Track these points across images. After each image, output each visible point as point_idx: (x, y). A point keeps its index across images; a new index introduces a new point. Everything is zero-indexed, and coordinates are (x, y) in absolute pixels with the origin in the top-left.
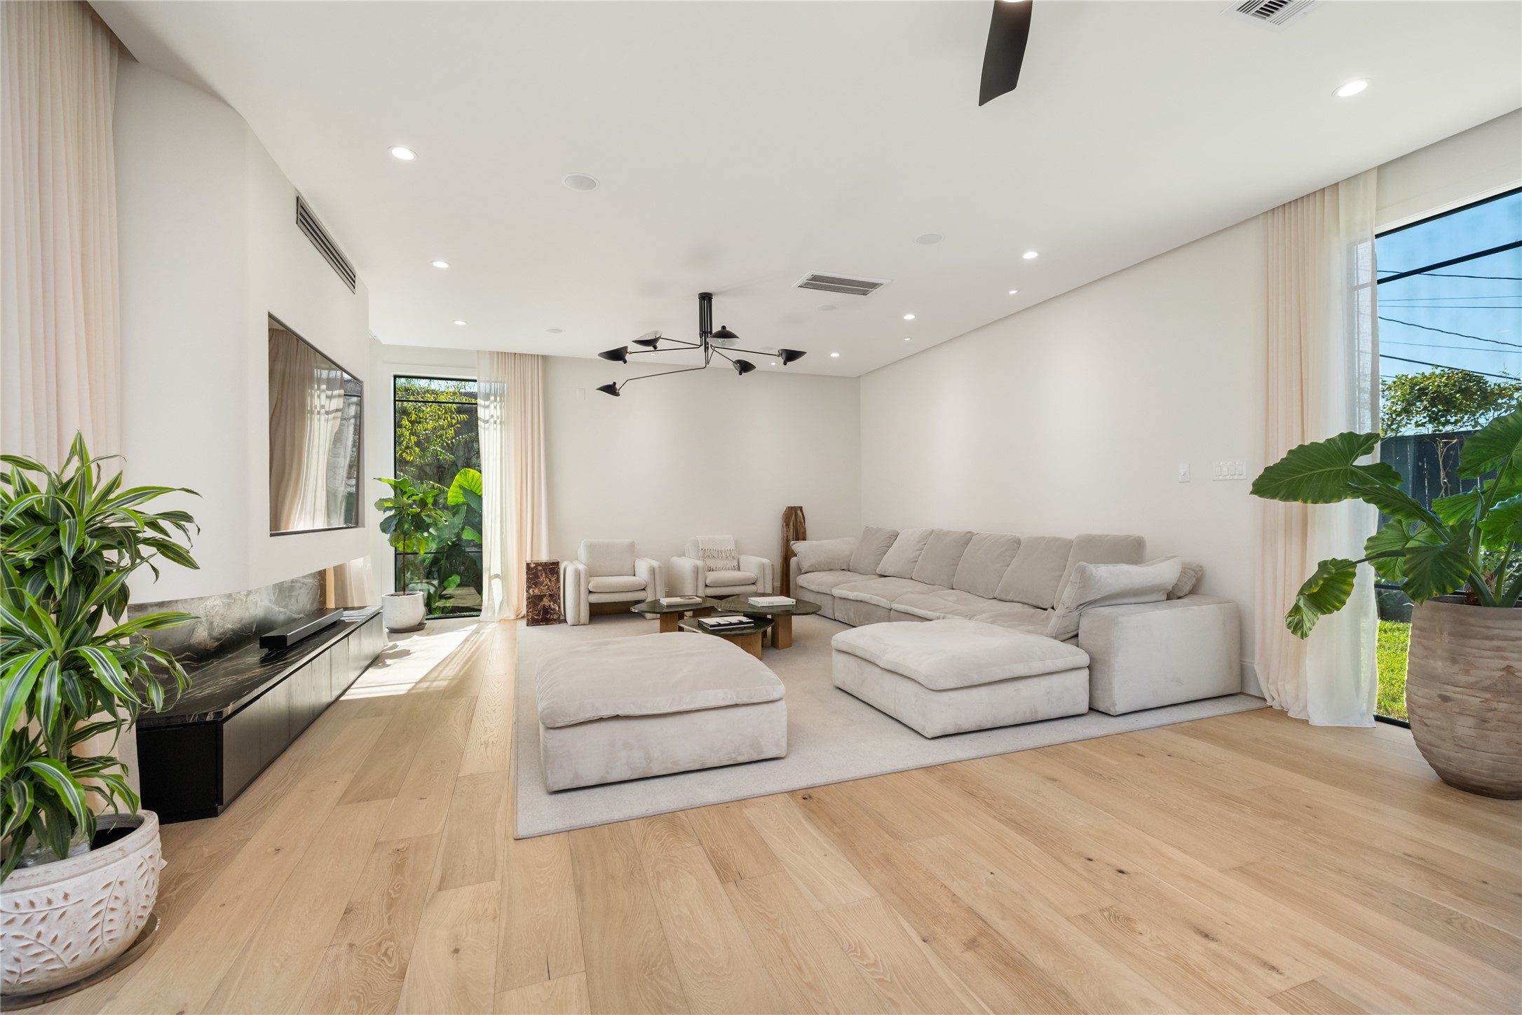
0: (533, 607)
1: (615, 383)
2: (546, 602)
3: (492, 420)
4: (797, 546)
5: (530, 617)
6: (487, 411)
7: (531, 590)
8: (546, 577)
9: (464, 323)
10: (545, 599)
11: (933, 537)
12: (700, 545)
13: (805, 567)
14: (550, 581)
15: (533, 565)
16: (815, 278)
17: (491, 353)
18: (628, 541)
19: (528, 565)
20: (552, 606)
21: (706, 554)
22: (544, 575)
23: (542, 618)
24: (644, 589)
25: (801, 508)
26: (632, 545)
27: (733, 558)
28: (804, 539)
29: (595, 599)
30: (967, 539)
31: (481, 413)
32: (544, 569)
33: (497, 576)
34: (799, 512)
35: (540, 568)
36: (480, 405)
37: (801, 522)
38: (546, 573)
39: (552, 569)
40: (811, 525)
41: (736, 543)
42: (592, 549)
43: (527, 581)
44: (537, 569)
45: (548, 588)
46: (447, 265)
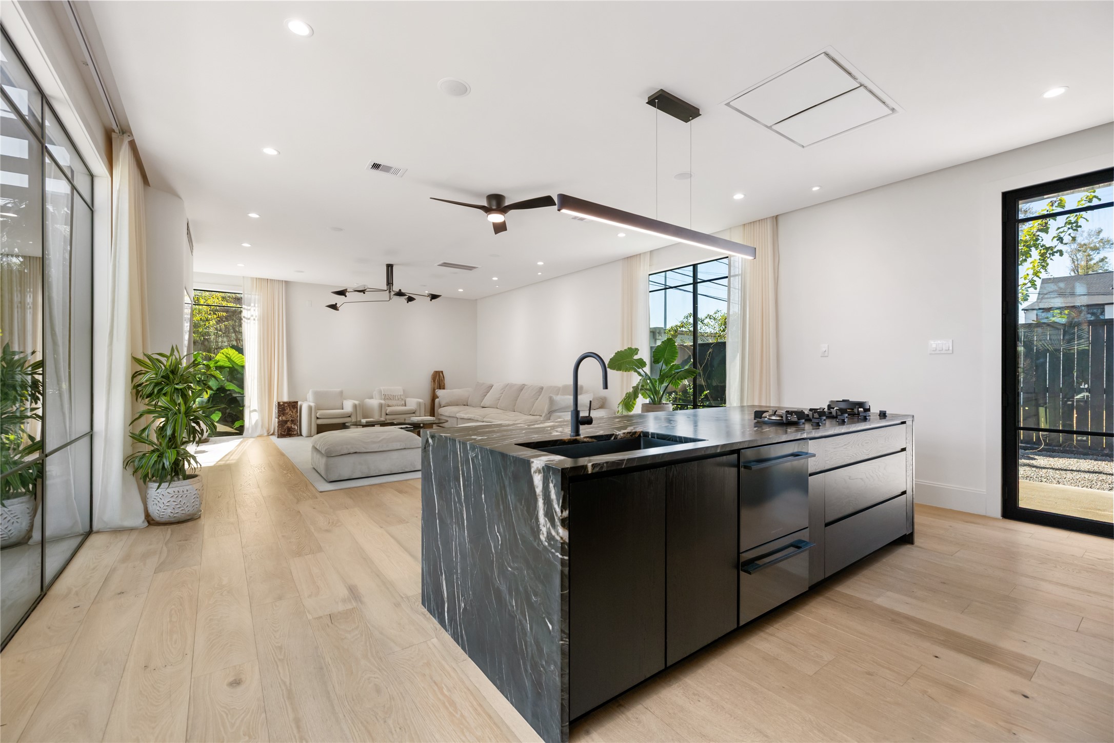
0: (282, 427)
1: (336, 304)
2: (289, 424)
3: (252, 318)
4: (440, 393)
5: (279, 433)
6: (249, 312)
7: (281, 417)
8: (290, 410)
10: (288, 423)
11: (508, 386)
12: (383, 392)
13: (443, 403)
14: (292, 412)
15: (282, 403)
17: (252, 279)
18: (339, 390)
19: (279, 403)
20: (293, 427)
21: (386, 397)
22: (288, 409)
23: (287, 434)
24: (350, 416)
25: (442, 372)
26: (341, 392)
27: (402, 399)
28: (444, 389)
29: (320, 422)
30: (522, 388)
31: (245, 313)
32: (289, 406)
33: (255, 411)
34: (441, 374)
35: (286, 405)
36: (244, 309)
37: (442, 380)
38: (290, 408)
39: (293, 405)
40: (448, 381)
41: (404, 391)
42: (317, 395)
43: (278, 412)
44: (284, 406)
45: (291, 416)
46: (249, 246)
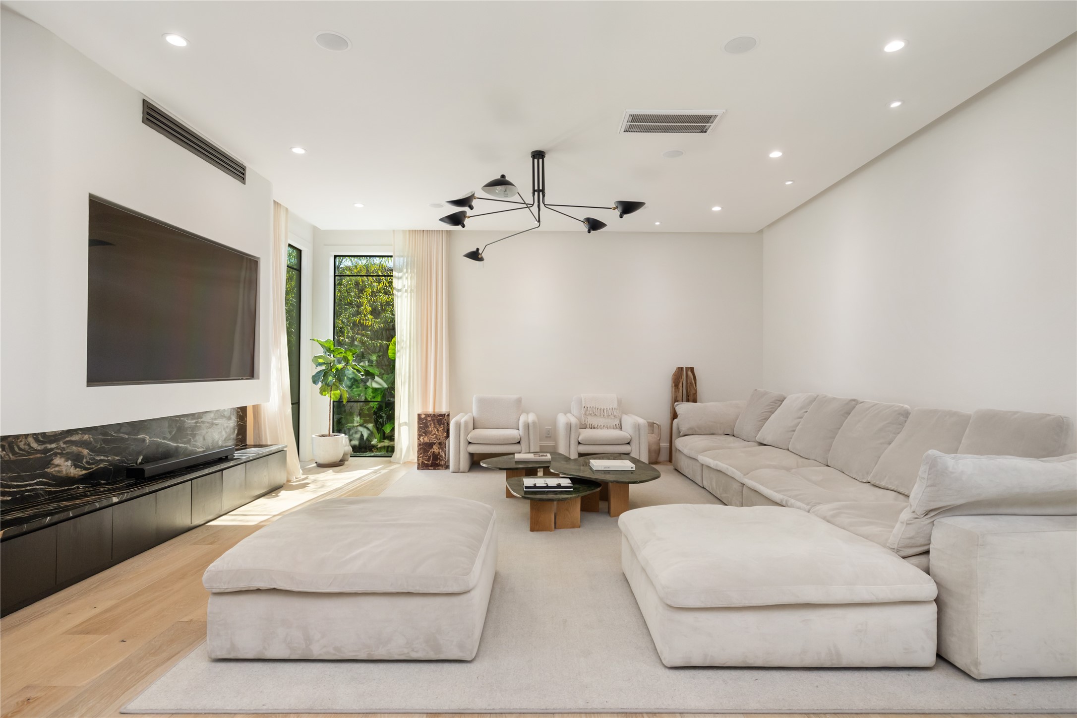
0: (424, 453)
1: (478, 249)
2: (435, 449)
3: (404, 290)
4: (683, 408)
5: (420, 462)
6: (400, 281)
7: (422, 438)
8: (435, 427)
9: (362, 206)
10: (434, 447)
11: (817, 402)
12: (583, 403)
13: (684, 429)
14: (438, 430)
15: (423, 416)
16: (635, 118)
17: (404, 231)
18: (515, 396)
19: (419, 415)
20: (441, 453)
21: (588, 411)
22: (432, 425)
23: (432, 463)
24: (518, 443)
25: (692, 369)
26: (519, 401)
27: (615, 416)
28: (695, 401)
29: (473, 449)
30: (850, 407)
31: (396, 283)
32: (433, 420)
33: (405, 424)
34: (690, 373)
35: (429, 419)
36: (395, 277)
37: (691, 383)
38: (434, 424)
39: (441, 420)
40: (703, 386)
41: (620, 402)
42: (482, 402)
43: (419, 430)
44: (426, 420)
45: (436, 437)
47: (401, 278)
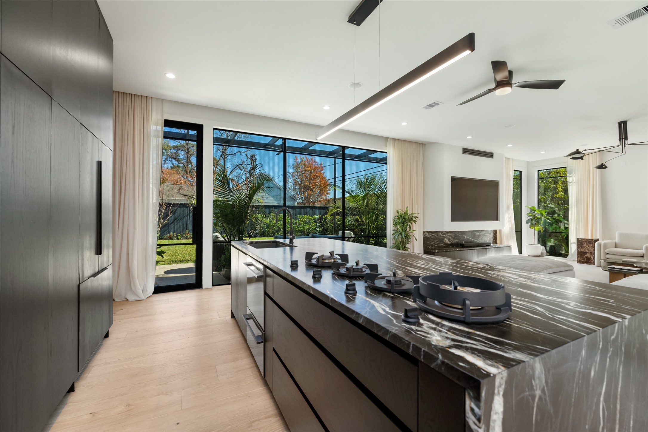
0: (581, 256)
1: (603, 164)
2: (588, 255)
3: (573, 182)
5: (579, 260)
6: (571, 178)
7: (578, 249)
8: (587, 245)
10: (587, 254)
14: (589, 246)
15: (580, 239)
19: (578, 239)
20: (592, 257)
22: (585, 244)
23: (586, 261)
24: (643, 257)
31: (569, 179)
32: (586, 242)
36: (568, 176)
38: (587, 243)
39: (592, 242)
42: (622, 235)
43: (577, 246)
44: (582, 241)
45: (588, 249)
46: (511, 145)
47: (572, 176)
